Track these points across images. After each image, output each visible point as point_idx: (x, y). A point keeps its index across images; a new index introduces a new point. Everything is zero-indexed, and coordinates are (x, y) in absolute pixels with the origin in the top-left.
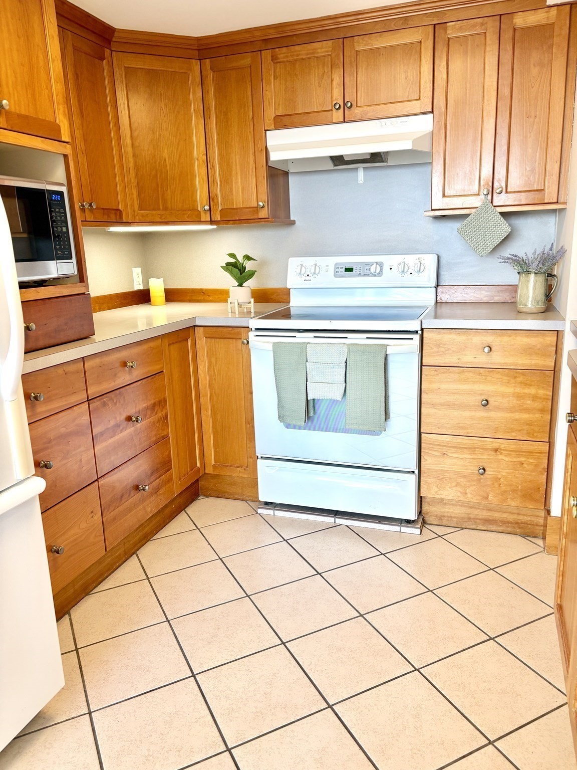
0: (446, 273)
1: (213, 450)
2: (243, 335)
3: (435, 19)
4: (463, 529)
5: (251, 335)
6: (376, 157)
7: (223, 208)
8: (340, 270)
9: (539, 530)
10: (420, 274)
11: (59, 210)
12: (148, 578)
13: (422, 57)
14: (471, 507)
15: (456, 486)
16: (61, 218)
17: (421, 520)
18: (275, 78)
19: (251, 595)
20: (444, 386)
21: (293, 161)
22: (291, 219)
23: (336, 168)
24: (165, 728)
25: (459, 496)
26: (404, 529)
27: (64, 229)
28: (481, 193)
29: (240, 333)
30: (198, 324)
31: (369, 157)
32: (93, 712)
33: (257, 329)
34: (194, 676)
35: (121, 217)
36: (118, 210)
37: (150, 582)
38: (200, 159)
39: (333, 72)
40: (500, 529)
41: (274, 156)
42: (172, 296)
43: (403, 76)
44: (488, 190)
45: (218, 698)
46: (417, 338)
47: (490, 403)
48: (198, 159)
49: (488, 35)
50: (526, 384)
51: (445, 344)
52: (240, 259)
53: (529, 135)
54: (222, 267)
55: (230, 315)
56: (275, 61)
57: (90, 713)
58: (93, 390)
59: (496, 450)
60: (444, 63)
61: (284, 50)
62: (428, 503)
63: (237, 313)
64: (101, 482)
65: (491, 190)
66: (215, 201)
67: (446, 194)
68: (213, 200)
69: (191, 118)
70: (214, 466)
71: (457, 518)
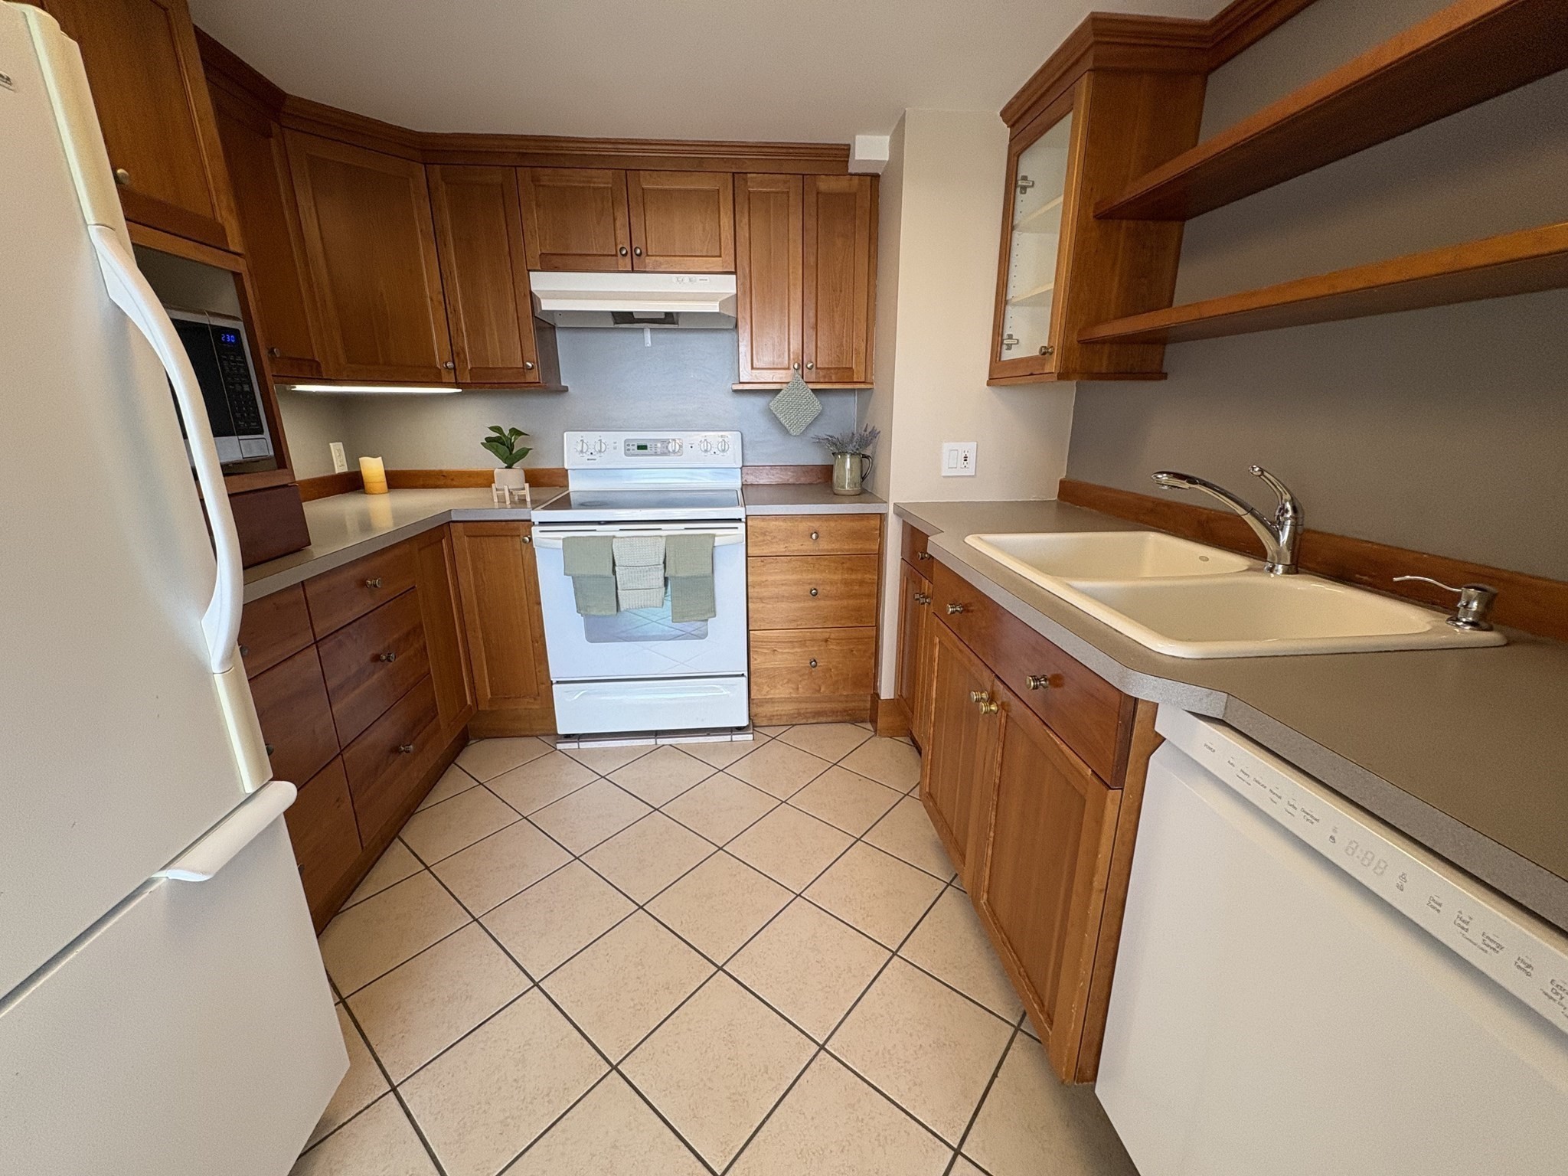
0: (749, 452)
1: (487, 680)
2: (523, 531)
3: (733, 166)
4: (794, 725)
5: (535, 530)
6: (669, 318)
7: (474, 366)
8: (631, 447)
9: (867, 715)
10: (725, 454)
11: (235, 357)
12: (427, 868)
13: (722, 209)
14: (800, 702)
15: (788, 682)
16: (238, 370)
17: (753, 726)
18: (538, 205)
19: (581, 856)
20: (771, 578)
21: (561, 313)
22: (563, 384)
23: (616, 326)
24: (518, 1070)
25: (791, 693)
26: (736, 738)
27: (246, 388)
28: (792, 367)
29: (518, 529)
30: (454, 519)
31: (663, 317)
32: (398, 1085)
33: (542, 523)
34: (536, 984)
35: (319, 372)
36: (314, 360)
37: (432, 873)
38: (434, 298)
39: (616, 210)
40: (830, 719)
41: (547, 305)
42: (396, 481)
43: (701, 227)
44: (799, 365)
45: (579, 1003)
46: (742, 526)
47: (819, 591)
48: (431, 299)
49: (791, 195)
50: (852, 570)
51: (770, 533)
52: (507, 433)
53: (835, 309)
54: (482, 443)
55: (496, 505)
56: (537, 183)
57: (394, 1089)
58: (322, 627)
59: (826, 641)
60: (746, 220)
61: (549, 171)
62: (757, 704)
63: (508, 503)
64: (346, 755)
65: (801, 364)
66: (462, 356)
67: (754, 366)
68: (458, 354)
69: (418, 243)
70: (491, 700)
71: (787, 715)
